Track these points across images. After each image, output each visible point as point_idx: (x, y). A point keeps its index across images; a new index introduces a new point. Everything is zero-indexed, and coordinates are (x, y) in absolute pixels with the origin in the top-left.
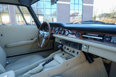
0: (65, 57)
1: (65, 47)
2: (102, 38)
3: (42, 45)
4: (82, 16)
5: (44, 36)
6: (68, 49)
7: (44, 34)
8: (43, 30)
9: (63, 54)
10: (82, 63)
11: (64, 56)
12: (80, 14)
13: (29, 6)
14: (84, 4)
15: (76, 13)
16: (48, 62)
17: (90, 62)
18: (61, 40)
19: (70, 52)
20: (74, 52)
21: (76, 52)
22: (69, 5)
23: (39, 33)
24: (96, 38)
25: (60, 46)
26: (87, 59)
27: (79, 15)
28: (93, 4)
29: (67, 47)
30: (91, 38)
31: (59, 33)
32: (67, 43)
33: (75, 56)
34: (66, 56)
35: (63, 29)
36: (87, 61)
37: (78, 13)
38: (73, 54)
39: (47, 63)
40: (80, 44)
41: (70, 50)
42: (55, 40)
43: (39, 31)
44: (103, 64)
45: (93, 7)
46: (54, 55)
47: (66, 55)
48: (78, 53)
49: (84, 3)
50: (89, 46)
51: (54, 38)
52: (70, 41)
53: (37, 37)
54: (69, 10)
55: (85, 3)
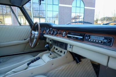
0: (52, 57)
2: (82, 37)
3: (33, 45)
4: (84, 19)
5: (34, 36)
6: (57, 49)
7: (35, 34)
8: (37, 31)
9: (51, 54)
11: (51, 55)
13: (21, 6)
14: (85, 8)
18: (51, 41)
19: (58, 52)
20: (61, 52)
21: (63, 52)
22: (71, 8)
23: (32, 33)
24: (78, 38)
26: (74, 59)
27: (80, 18)
28: (94, 7)
29: (56, 47)
30: (73, 37)
31: (49, 33)
33: (61, 56)
35: (53, 29)
38: (61, 54)
40: (66, 43)
42: (46, 40)
43: (31, 31)
44: (91, 65)
45: (94, 10)
47: (53, 55)
48: (64, 52)
49: (86, 6)
50: (73, 45)
51: (45, 38)
52: (58, 41)
53: (29, 38)
54: (71, 12)
55: (87, 7)
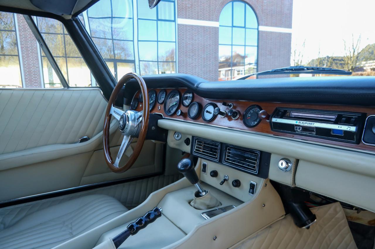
1: (205, 166)
3: (118, 161)
4: (257, 64)
6: (214, 174)
7: (125, 119)
9: (198, 195)
10: (270, 227)
12: (252, 58)
14: (262, 28)
15: (238, 56)
16: (138, 229)
17: (300, 223)
19: (222, 183)
20: (237, 183)
21: (246, 186)
22: (215, 31)
23: (110, 117)
25: (185, 161)
26: (289, 210)
29: (211, 166)
31: (182, 114)
32: (211, 149)
33: (242, 202)
34: (208, 202)
36: (290, 218)
37: (244, 57)
38: (236, 192)
39: (132, 230)
41: (222, 176)
42: (165, 140)
44: (347, 228)
46: (162, 199)
47: (207, 197)
48: (252, 187)
49: (262, 25)
54: (216, 44)
55: (266, 25)
